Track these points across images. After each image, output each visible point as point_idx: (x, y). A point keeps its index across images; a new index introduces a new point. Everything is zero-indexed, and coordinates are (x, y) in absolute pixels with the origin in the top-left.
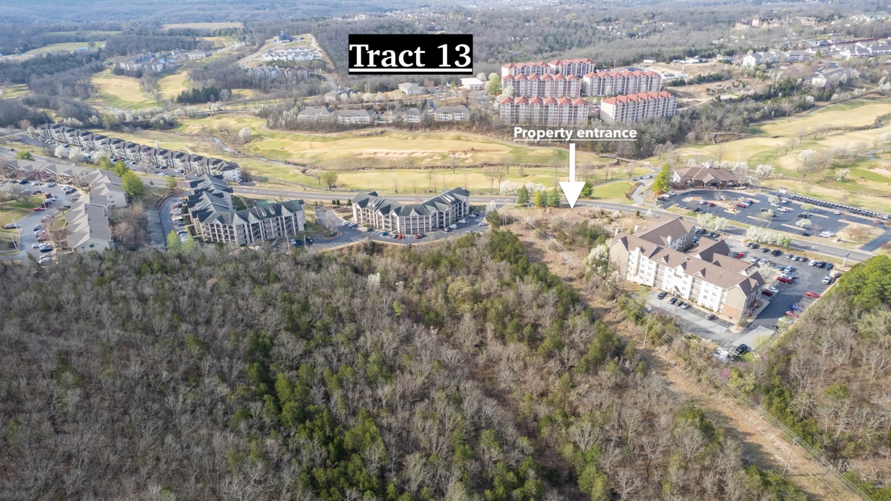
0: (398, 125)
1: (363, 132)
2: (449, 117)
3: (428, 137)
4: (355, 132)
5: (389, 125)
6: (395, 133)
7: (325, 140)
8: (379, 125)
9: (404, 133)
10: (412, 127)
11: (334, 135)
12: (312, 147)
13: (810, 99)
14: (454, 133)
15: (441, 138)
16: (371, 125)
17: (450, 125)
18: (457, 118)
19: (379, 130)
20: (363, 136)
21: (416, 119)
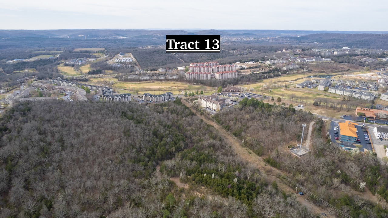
0: (157, 80)
1: (147, 82)
2: (172, 78)
3: (166, 83)
4: (145, 82)
5: (154, 80)
6: (156, 82)
7: (136, 84)
8: (152, 80)
9: (159, 82)
10: (161, 80)
11: (138, 82)
12: (132, 86)
13: (280, 73)
14: (173, 82)
15: (169, 83)
16: (150, 80)
17: (172, 80)
18: (174, 78)
19: (152, 81)
20: (146, 83)
21: (162, 78)
